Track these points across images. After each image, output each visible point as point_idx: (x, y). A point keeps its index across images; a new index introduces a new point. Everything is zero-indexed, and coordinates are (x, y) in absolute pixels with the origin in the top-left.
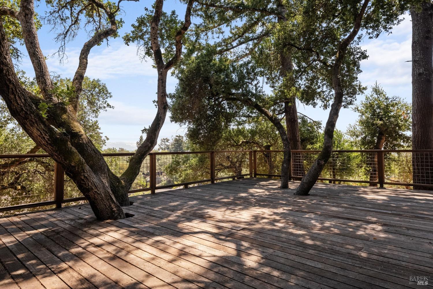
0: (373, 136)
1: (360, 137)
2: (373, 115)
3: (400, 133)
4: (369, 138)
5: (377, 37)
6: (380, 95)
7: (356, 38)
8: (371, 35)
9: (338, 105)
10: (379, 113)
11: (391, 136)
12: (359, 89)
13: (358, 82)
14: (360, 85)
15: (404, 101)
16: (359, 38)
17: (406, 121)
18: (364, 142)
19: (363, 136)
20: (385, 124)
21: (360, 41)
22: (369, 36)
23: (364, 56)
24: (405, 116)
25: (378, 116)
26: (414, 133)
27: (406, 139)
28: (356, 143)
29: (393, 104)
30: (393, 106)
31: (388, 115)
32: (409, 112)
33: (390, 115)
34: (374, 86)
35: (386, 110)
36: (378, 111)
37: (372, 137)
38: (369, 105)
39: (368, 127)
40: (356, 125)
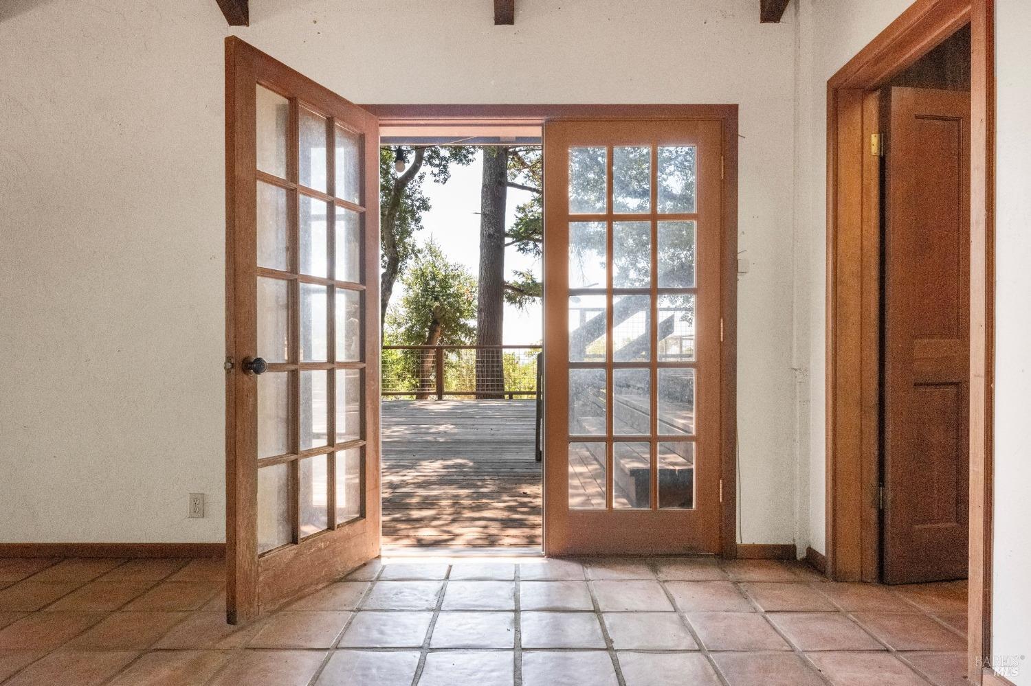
0: (424, 325)
1: (404, 327)
2: (425, 290)
3: (462, 323)
4: (417, 328)
5: (445, 182)
6: (436, 257)
7: (416, 177)
8: (437, 178)
9: (392, 275)
10: (434, 287)
11: (448, 327)
12: (413, 250)
13: (412, 240)
14: (413, 244)
15: (468, 273)
16: (421, 177)
17: (470, 303)
18: (410, 335)
19: (409, 325)
20: (442, 308)
21: (421, 182)
22: (435, 178)
23: (425, 206)
24: (470, 295)
25: (433, 292)
26: (479, 323)
27: (468, 332)
28: (397, 337)
29: (454, 275)
30: (453, 277)
31: (446, 292)
32: (474, 290)
33: (448, 292)
34: (428, 241)
35: (444, 284)
36: (432, 283)
37: (422, 328)
38: (419, 272)
39: (417, 309)
40: (398, 306)
